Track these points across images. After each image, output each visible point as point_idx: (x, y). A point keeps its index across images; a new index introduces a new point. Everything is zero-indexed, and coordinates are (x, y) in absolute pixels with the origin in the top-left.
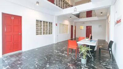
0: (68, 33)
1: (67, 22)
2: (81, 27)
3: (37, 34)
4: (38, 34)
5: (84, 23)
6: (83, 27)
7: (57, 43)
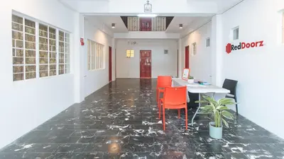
0: (104, 68)
1: (101, 38)
2: (128, 51)
3: (18, 76)
4: (21, 77)
5: (135, 43)
6: (132, 51)
7: (83, 99)
